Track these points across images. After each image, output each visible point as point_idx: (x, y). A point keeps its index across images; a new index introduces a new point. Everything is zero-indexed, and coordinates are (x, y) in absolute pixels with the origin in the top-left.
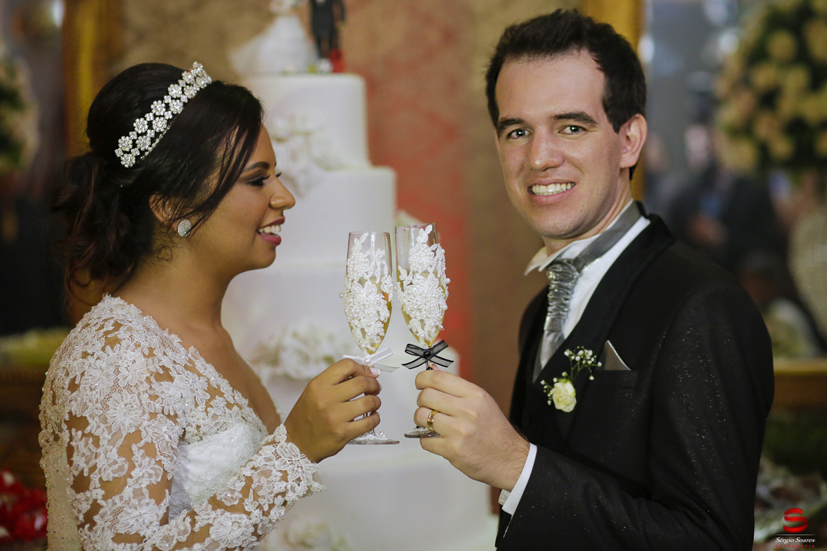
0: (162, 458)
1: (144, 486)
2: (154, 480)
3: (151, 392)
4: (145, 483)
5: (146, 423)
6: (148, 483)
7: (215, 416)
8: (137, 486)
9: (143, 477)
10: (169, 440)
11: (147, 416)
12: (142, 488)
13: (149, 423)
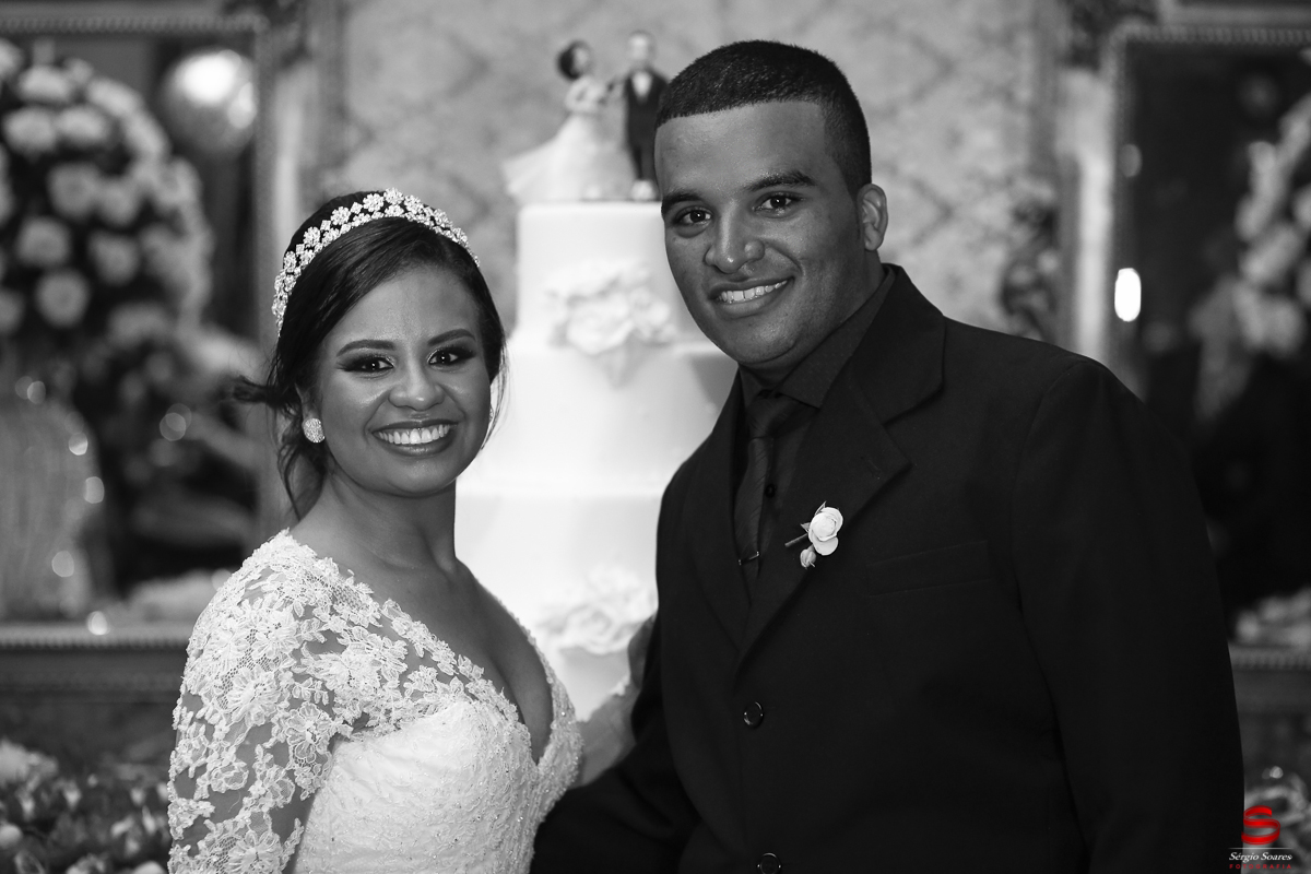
0: (297, 767)
1: (265, 810)
2: (281, 802)
3: (298, 670)
4: (268, 804)
5: (282, 714)
6: (272, 806)
7: (417, 694)
8: (256, 809)
9: (264, 795)
10: (312, 742)
11: (285, 704)
12: (262, 813)
13: (287, 714)
